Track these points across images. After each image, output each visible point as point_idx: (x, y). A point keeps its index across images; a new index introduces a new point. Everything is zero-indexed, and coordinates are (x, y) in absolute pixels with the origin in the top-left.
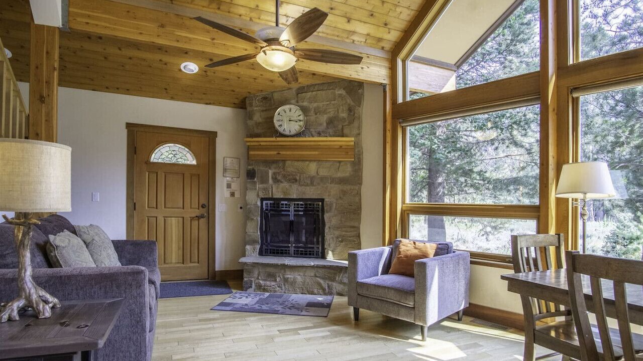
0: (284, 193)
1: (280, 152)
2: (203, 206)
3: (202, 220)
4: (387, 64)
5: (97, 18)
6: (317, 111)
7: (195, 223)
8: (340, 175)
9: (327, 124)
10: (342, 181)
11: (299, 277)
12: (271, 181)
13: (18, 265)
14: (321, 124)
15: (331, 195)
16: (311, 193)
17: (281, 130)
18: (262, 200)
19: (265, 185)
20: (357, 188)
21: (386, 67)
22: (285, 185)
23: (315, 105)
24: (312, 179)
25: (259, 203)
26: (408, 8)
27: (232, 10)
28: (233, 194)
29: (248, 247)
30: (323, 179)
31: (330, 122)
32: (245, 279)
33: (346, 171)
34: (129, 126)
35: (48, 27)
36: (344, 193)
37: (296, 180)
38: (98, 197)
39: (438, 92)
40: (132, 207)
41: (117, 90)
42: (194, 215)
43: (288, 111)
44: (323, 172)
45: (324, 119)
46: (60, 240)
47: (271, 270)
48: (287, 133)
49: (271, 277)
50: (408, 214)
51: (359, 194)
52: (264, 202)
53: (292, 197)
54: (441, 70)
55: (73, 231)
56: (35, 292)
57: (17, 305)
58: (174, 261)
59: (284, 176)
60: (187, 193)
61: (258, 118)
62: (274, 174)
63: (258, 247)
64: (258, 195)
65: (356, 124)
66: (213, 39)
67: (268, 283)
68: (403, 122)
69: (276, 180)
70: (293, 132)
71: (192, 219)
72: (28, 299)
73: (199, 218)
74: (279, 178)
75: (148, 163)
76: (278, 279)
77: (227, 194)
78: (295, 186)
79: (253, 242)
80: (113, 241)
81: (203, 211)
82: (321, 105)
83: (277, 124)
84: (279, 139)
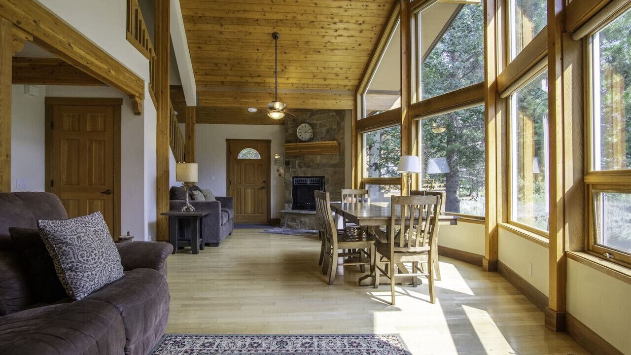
0: (305, 174)
1: (302, 151)
2: (264, 182)
3: (263, 190)
4: (352, 98)
5: (210, 100)
6: (321, 125)
7: (260, 191)
8: (333, 162)
9: (326, 133)
10: (334, 166)
11: (307, 220)
12: (297, 167)
13: (185, 199)
14: (322, 133)
15: (328, 174)
16: (318, 173)
17: (300, 138)
18: (293, 178)
19: (294, 169)
20: (342, 169)
21: (351, 99)
22: (304, 169)
23: (320, 122)
24: (318, 165)
25: (292, 180)
26: (357, 68)
27: (266, 85)
28: (280, 175)
29: (286, 205)
30: (324, 165)
31: (328, 131)
32: (281, 221)
33: (336, 160)
34: (228, 140)
35: (191, 107)
36: (335, 172)
37: (310, 166)
38: (213, 178)
39: (388, 110)
40: (229, 183)
41: (222, 123)
42: (259, 187)
43: (304, 127)
44: (324, 161)
45: (324, 130)
46: (196, 192)
47: (294, 216)
48: (304, 140)
49: (294, 220)
50: (365, 184)
51: (343, 173)
52: (294, 179)
53: (308, 176)
54: (390, 96)
55: (200, 191)
56: (189, 205)
57: (185, 208)
58: (249, 212)
59: (304, 164)
60: (256, 175)
61: (290, 131)
62: (299, 163)
63: (291, 205)
64: (291, 176)
65: (342, 132)
66: (257, 101)
67: (292, 223)
68: (361, 131)
69: (300, 166)
70: (307, 139)
71: (258, 189)
72: (188, 206)
73: (262, 188)
74: (302, 165)
75: (236, 159)
76: (297, 222)
77: (277, 175)
78: (309, 169)
79: (288, 202)
80: (216, 197)
81: (264, 185)
82: (322, 121)
83: (298, 135)
84: (300, 144)
